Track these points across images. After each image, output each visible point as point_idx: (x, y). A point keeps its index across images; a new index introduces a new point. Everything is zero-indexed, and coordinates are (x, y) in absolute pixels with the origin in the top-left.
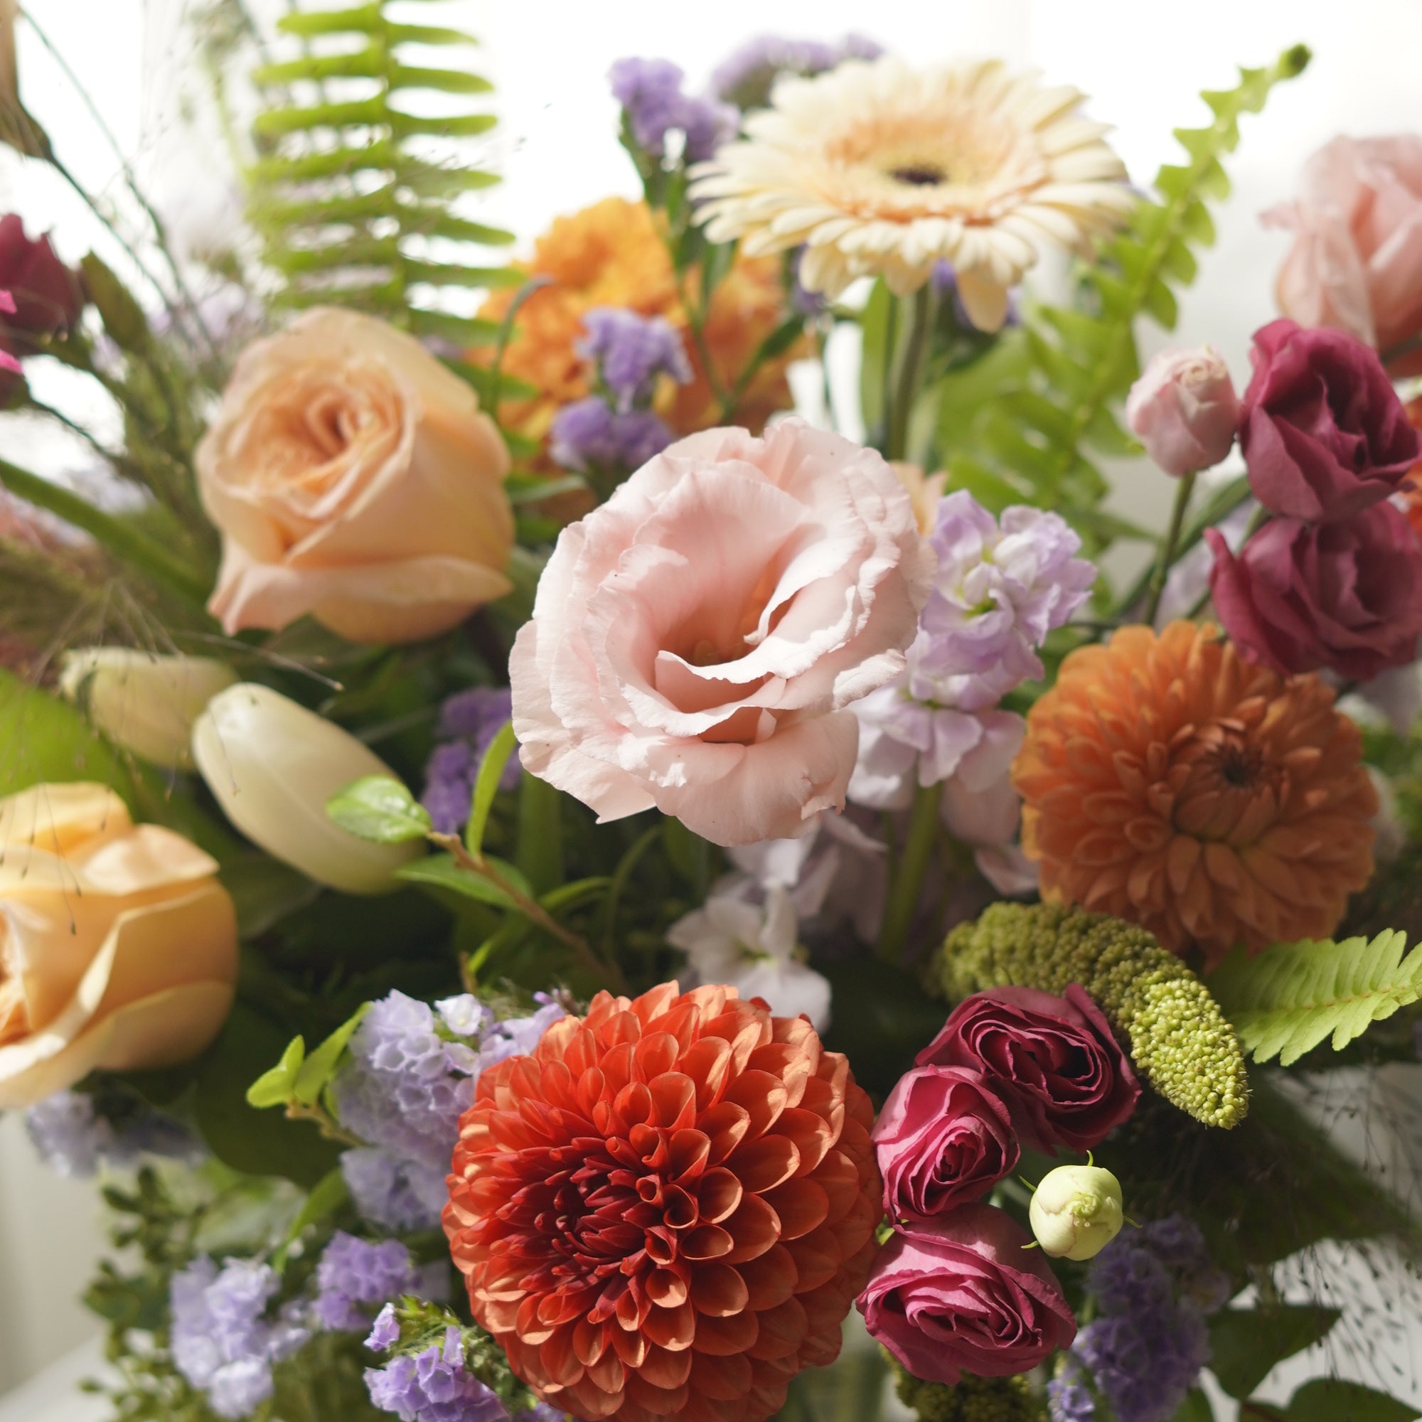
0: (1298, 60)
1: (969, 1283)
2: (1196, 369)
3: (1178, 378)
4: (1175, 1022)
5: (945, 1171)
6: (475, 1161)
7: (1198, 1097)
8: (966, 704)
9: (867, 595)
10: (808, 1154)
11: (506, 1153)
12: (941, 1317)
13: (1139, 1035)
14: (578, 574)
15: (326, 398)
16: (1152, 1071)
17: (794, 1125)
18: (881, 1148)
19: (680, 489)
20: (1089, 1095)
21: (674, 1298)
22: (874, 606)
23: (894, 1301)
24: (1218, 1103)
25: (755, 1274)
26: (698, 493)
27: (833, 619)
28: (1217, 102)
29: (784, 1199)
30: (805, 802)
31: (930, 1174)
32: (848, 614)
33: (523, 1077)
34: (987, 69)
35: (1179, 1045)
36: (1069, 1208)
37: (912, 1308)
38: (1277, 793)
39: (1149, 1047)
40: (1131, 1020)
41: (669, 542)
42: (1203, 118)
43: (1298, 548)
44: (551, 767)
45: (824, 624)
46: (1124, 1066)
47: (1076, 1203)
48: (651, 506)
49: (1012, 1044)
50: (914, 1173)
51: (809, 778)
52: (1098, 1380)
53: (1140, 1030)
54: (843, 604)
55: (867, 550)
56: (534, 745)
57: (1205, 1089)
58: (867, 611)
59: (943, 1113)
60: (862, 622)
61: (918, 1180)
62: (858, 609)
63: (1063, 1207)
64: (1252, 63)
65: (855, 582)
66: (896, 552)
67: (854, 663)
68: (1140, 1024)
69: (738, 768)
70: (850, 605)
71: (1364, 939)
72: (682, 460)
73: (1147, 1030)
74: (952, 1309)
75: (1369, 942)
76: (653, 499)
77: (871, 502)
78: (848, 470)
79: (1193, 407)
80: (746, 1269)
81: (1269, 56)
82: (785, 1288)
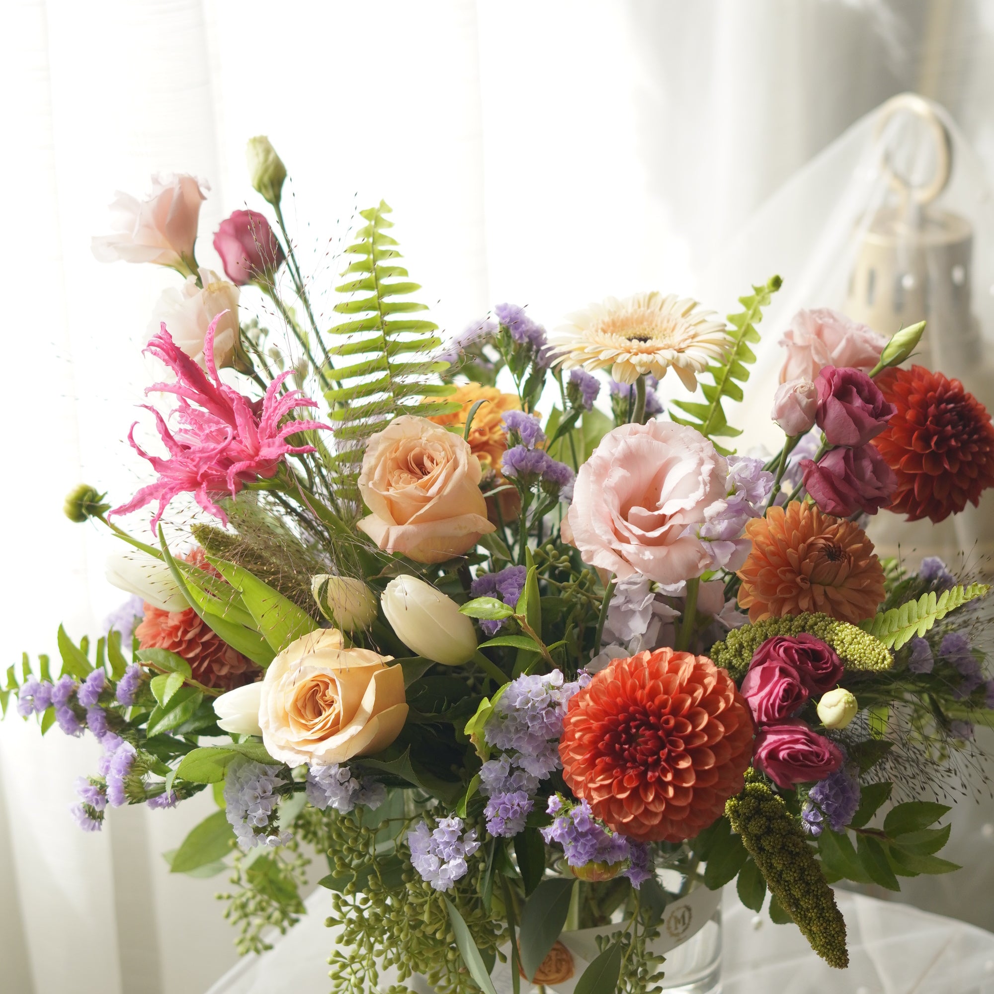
0: (777, 283)
1: (803, 740)
2: (802, 387)
3: (795, 391)
4: (854, 636)
5: (784, 699)
6: (579, 731)
7: (875, 659)
8: (724, 537)
9: (707, 479)
10: (727, 700)
11: (595, 724)
12: (793, 756)
13: (838, 645)
14: (592, 482)
15: (417, 450)
16: (849, 656)
17: (719, 690)
18: (749, 699)
19: (621, 446)
20: (826, 669)
21: (684, 764)
22: (710, 482)
23: (773, 754)
24: (884, 658)
25: (716, 749)
26: (629, 447)
27: (697, 489)
28: (746, 302)
29: (722, 717)
30: (699, 562)
31: (778, 701)
32: (702, 486)
33: (594, 694)
34: (652, 296)
35: (859, 643)
36: (843, 700)
37: (782, 754)
38: (849, 562)
39: (844, 648)
40: (833, 640)
41: (622, 466)
42: (741, 309)
43: (846, 458)
44: (594, 559)
45: (693, 491)
46: (834, 657)
47: (846, 698)
48: (613, 454)
49: (796, 651)
50: (771, 701)
51: (699, 552)
52: (823, 807)
53: (839, 642)
54: (698, 483)
55: (701, 463)
56: (587, 552)
57: (877, 655)
58: (709, 485)
59: (776, 678)
60: (708, 489)
61: (773, 705)
62: (705, 485)
63: (839, 702)
64: (758, 285)
65: (700, 474)
66: (713, 462)
67: (708, 504)
68: (838, 640)
69: (668, 552)
70: (702, 482)
71: (914, 601)
72: (618, 436)
73: (842, 642)
74: (799, 751)
75: (917, 601)
76: (613, 451)
77: (696, 445)
78: (682, 435)
79: (805, 401)
80: (712, 748)
81: (765, 281)
82: (728, 755)
